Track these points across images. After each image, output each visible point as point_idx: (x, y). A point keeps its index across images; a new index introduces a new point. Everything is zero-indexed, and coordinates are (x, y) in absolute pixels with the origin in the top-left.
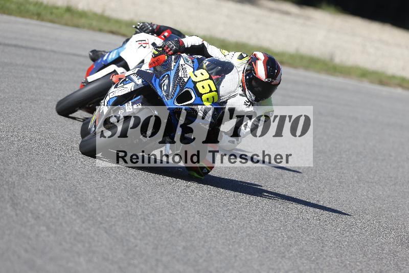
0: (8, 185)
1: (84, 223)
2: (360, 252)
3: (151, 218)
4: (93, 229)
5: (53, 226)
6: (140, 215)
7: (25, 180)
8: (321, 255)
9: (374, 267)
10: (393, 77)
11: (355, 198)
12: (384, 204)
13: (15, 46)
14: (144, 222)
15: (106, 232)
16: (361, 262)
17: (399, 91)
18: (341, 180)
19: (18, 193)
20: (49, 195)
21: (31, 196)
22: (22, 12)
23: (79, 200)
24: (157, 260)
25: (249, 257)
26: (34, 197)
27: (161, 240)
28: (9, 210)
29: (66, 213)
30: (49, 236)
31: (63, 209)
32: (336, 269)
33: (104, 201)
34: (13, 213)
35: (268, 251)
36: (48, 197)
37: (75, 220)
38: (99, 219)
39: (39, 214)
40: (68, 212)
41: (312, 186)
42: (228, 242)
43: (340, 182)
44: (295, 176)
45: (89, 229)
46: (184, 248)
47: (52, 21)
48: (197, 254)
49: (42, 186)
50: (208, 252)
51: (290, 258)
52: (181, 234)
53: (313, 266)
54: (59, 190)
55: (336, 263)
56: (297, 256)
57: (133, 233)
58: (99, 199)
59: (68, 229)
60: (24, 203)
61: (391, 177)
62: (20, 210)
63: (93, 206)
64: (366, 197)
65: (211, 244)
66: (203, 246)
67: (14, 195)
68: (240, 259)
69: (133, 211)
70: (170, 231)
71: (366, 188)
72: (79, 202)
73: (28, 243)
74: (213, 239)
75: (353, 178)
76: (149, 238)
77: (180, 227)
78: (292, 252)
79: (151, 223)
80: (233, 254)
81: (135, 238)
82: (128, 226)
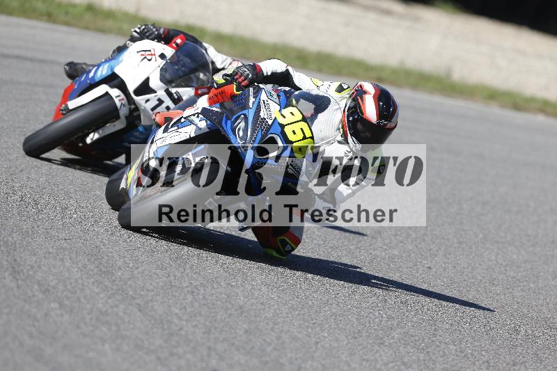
0: (7, 247)
1: (110, 298)
2: (486, 337)
3: (202, 291)
4: (122, 306)
5: (67, 302)
6: (187, 287)
7: (30, 240)
8: (433, 341)
9: (504, 358)
10: (532, 100)
11: (480, 265)
12: (520, 272)
13: (18, 57)
14: (191, 297)
15: (140, 311)
16: (487, 351)
17: (540, 118)
18: (461, 239)
19: (21, 257)
20: (62, 260)
21: (38, 260)
22: (26, 11)
23: (104, 266)
24: (209, 348)
25: (335, 345)
26: (42, 263)
27: (216, 320)
28: (8, 280)
29: (86, 284)
30: (62, 315)
31: (82, 279)
32: (453, 360)
33: (137, 268)
34: (13, 285)
35: (361, 336)
36: (60, 263)
37: (98, 294)
38: (131, 293)
39: (49, 285)
40: (88, 283)
41: (421, 248)
42: (307, 324)
43: (460, 243)
44: (398, 235)
45: (117, 306)
46: (246, 331)
47: (67, 24)
48: (264, 340)
49: (52, 247)
50: (279, 338)
51: (390, 346)
52: (242, 313)
53: (422, 356)
54: (76, 252)
55: (453, 352)
56: (400, 343)
57: (177, 311)
58: (131, 265)
59: (88, 306)
60: (28, 270)
61: (529, 236)
62: (22, 280)
63: (123, 274)
64: (495, 262)
65: (282, 326)
66: (272, 329)
67: (15, 260)
68: (323, 347)
69: (176, 281)
70: (227, 309)
71: (495, 250)
72: (104, 270)
73: (34, 326)
74: (286, 319)
75: (477, 237)
76: (199, 318)
77: (242, 303)
78: (393, 338)
79: (201, 297)
80: (314, 339)
81: (180, 319)
82: (171, 301)
